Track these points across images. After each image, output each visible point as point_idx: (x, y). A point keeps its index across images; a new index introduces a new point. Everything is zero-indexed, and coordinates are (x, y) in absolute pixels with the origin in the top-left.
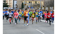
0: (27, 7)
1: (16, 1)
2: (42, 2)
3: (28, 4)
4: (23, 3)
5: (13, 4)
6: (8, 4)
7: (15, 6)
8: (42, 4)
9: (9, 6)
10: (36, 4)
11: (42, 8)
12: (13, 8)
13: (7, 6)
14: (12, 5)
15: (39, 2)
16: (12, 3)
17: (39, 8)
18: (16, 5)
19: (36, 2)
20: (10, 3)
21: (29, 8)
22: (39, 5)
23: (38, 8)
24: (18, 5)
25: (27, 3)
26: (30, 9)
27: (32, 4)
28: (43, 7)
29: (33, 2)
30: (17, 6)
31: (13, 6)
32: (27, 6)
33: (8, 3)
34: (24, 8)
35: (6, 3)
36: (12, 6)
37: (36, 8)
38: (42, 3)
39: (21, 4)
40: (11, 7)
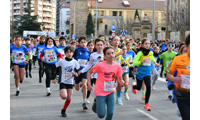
0: (106, 31)
1: (68, 10)
2: (160, 13)
3: (109, 21)
4: (90, 17)
5: (58, 21)
6: (40, 20)
8: (157, 19)
9: (41, 27)
10: (137, 21)
11: (157, 33)
13: (36, 27)
14: (54, 22)
15: (150, 13)
16: (54, 16)
17: (149, 35)
18: (68, 23)
19: (137, 14)
20: (48, 15)
21: (111, 33)
22: (147, 25)
23: (145, 35)
24: (73, 21)
25: (106, 17)
27: (122, 19)
28: (163, 29)
29: (125, 13)
30: (69, 28)
32: (106, 26)
33: (40, 14)
34: (93, 32)
35: (32, 14)
36: (54, 27)
37: (137, 35)
38: (160, 18)
39: (85, 18)
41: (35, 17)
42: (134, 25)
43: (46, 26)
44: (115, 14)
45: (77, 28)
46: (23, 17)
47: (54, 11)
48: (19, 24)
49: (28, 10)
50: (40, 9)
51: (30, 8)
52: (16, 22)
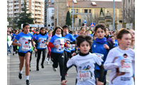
0: (80, 24)
1: (53, 9)
2: (118, 10)
3: (82, 16)
4: (68, 13)
5: (46, 16)
6: (33, 17)
7: (50, 22)
9: (34, 21)
10: (102, 16)
12: (45, 26)
14: (43, 18)
15: (111, 10)
16: (43, 14)
18: (53, 18)
19: (102, 11)
20: (38, 13)
21: (83, 25)
23: (108, 26)
24: (57, 17)
25: (80, 14)
26: (88, 28)
27: (91, 15)
29: (93, 11)
30: (54, 22)
31: (46, 21)
32: (80, 20)
33: (33, 12)
34: (71, 25)
35: (28, 12)
36: (43, 21)
38: (118, 14)
39: (65, 15)
40: (39, 23)
41: (30, 14)
42: (99, 19)
43: (38, 21)
44: (86, 11)
45: (59, 22)
46: (21, 15)
47: (43, 10)
48: (18, 20)
49: (24, 9)
50: (33, 8)
51: (26, 8)
52: (16, 18)
